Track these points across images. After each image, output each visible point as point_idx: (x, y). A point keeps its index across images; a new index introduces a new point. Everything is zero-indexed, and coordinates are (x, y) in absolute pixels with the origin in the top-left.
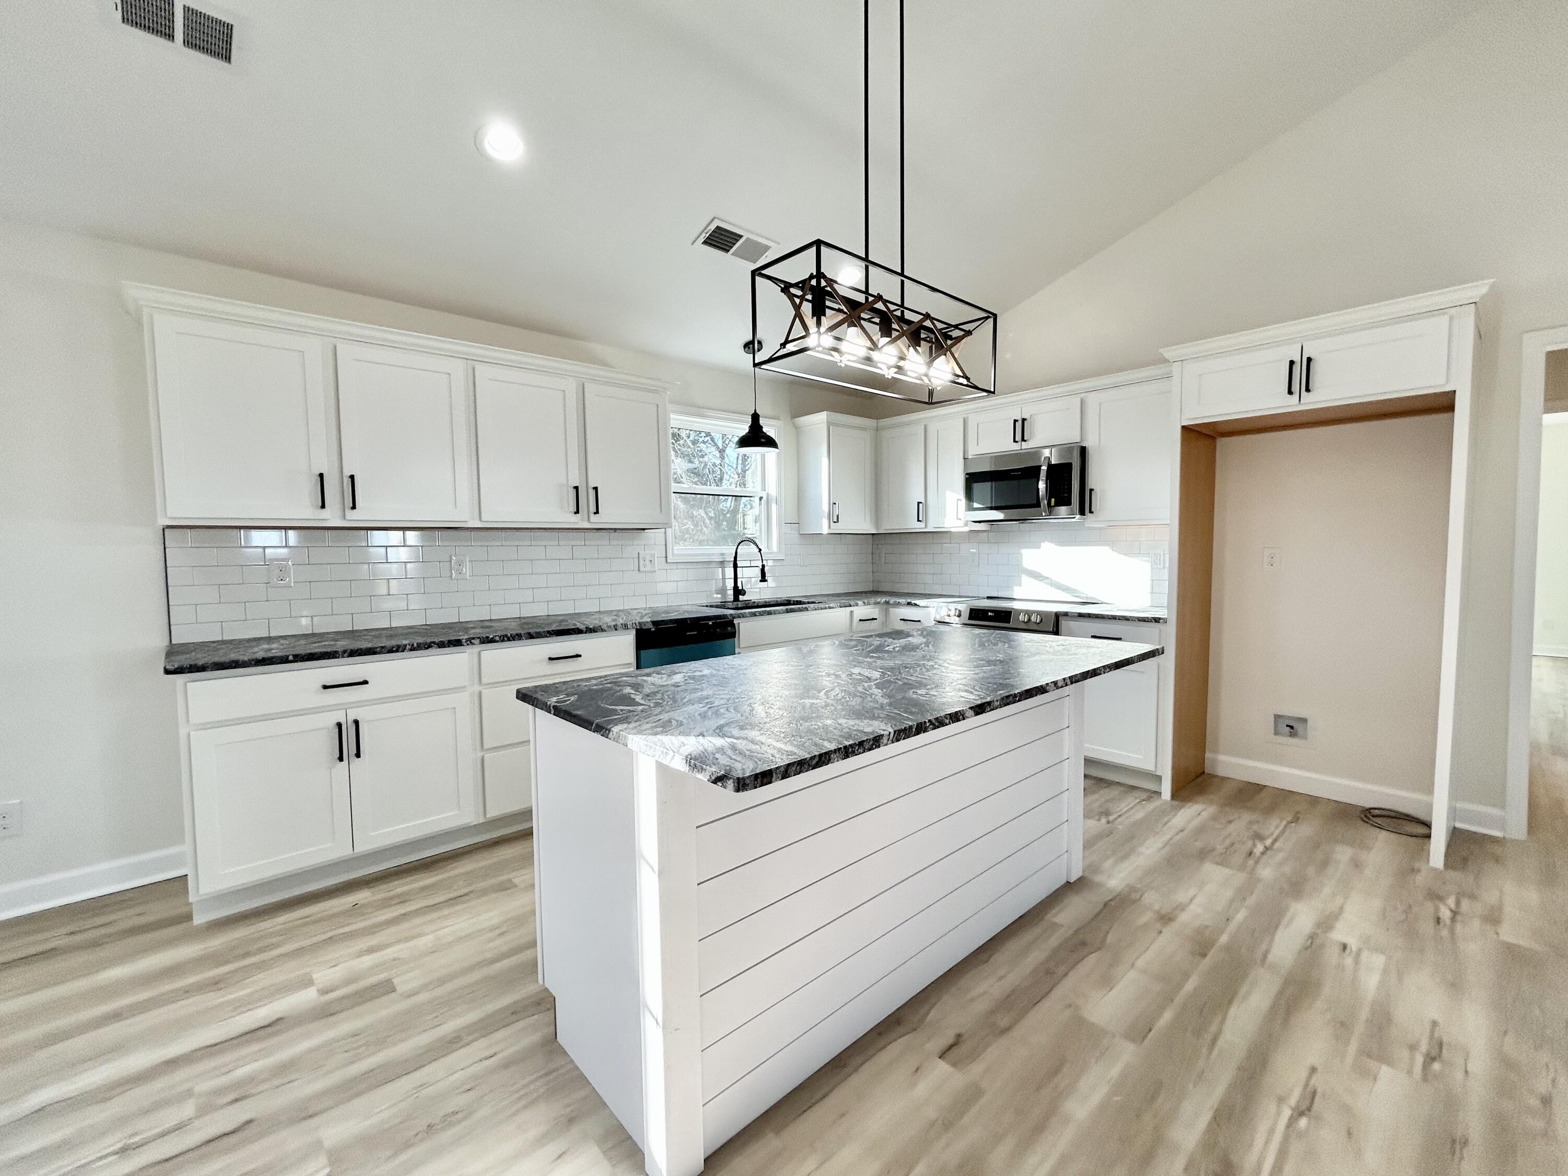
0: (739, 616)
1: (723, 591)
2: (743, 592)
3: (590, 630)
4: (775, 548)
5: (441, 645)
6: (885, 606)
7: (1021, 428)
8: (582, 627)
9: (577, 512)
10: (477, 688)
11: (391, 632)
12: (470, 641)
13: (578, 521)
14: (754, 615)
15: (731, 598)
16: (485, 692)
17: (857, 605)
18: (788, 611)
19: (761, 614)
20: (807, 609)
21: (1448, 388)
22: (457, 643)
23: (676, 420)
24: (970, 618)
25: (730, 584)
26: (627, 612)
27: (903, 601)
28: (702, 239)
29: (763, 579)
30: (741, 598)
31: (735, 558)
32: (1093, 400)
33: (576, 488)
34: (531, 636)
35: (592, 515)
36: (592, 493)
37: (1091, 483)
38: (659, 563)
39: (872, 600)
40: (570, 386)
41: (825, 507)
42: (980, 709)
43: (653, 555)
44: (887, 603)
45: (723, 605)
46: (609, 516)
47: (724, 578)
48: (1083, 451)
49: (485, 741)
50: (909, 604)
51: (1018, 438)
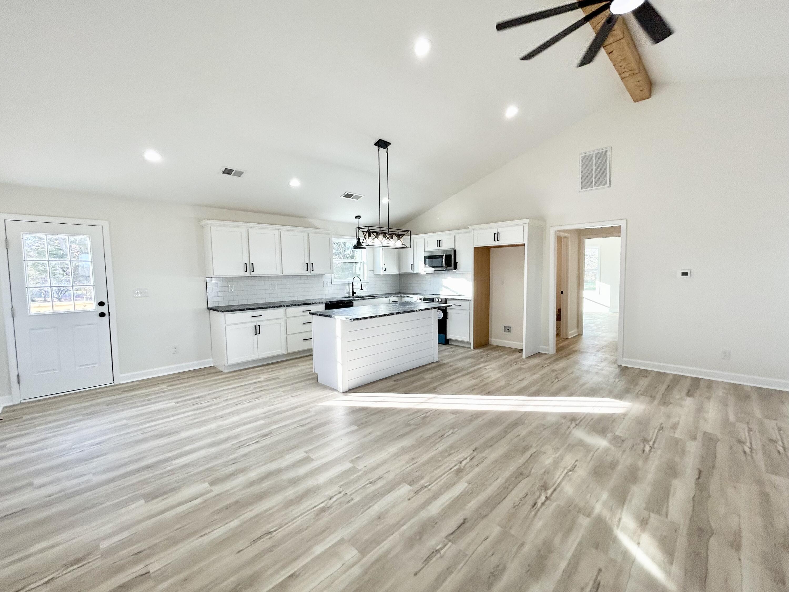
0: (354, 300)
1: (349, 293)
2: (355, 293)
3: (313, 304)
4: (366, 278)
5: (278, 307)
6: (400, 297)
7: (439, 243)
8: (311, 303)
9: (308, 270)
10: (285, 318)
11: (266, 304)
12: (284, 306)
13: (308, 273)
14: (359, 300)
15: (351, 295)
16: (287, 319)
17: (391, 297)
18: (369, 299)
19: (361, 299)
20: (375, 298)
21: (524, 243)
22: (281, 306)
23: (334, 240)
24: (424, 300)
25: (351, 291)
26: (321, 299)
27: (406, 296)
28: (343, 196)
29: (362, 289)
30: (355, 295)
31: (353, 282)
32: (457, 236)
33: (307, 264)
34: (298, 305)
35: (311, 271)
36: (311, 265)
37: (457, 261)
38: (329, 284)
39: (396, 296)
40: (305, 235)
41: (382, 266)
42: (397, 313)
43: (327, 282)
44: (401, 296)
45: (349, 297)
46: (316, 272)
47: (349, 289)
48: (455, 251)
49: (288, 332)
50: (407, 296)
51: (438, 246)
